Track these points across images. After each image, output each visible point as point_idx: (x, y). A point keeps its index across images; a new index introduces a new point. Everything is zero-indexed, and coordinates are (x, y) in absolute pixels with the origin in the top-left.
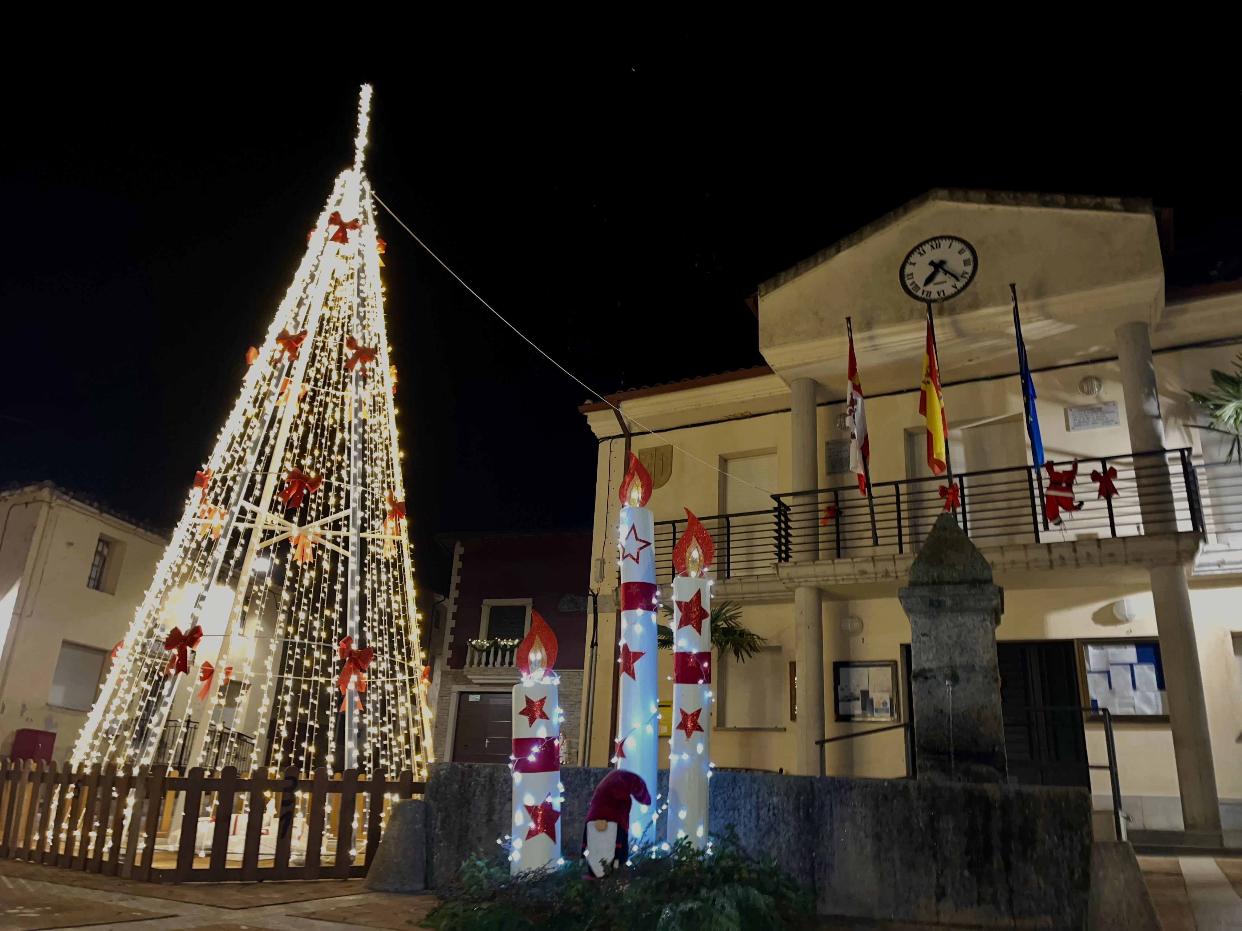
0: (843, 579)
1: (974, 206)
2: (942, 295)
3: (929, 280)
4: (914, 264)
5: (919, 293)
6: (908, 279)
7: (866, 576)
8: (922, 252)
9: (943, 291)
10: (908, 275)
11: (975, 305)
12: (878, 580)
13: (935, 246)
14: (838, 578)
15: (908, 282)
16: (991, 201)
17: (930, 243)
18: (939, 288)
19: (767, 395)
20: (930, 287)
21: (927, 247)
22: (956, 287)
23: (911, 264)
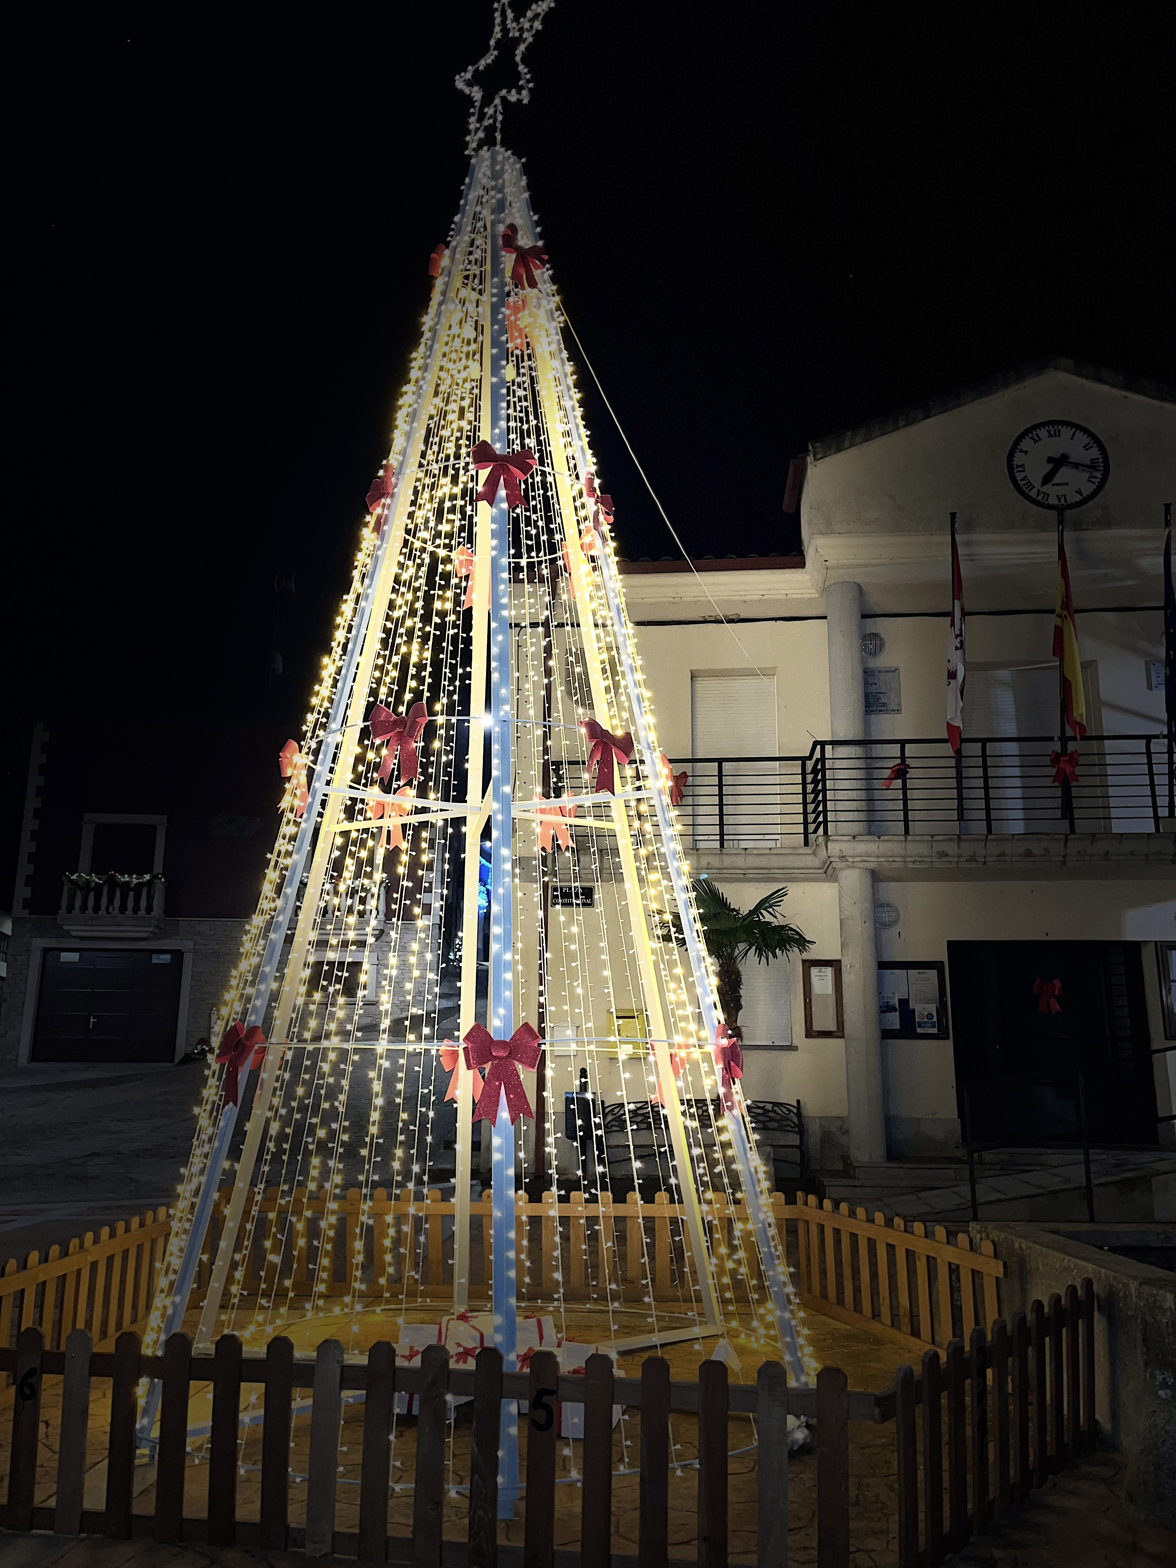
0: (914, 862)
1: (1106, 388)
2: (1063, 501)
3: (1047, 479)
4: (1026, 452)
5: (1033, 493)
6: (1018, 471)
7: (946, 859)
8: (1036, 438)
9: (1065, 496)
10: (1018, 467)
11: (1106, 522)
12: (960, 864)
13: (1052, 432)
14: (908, 859)
15: (1019, 476)
16: (1129, 386)
17: (1047, 428)
18: (1061, 491)
19: (781, 597)
20: (1047, 488)
21: (1043, 433)
22: (1081, 494)
23: (1021, 451)
